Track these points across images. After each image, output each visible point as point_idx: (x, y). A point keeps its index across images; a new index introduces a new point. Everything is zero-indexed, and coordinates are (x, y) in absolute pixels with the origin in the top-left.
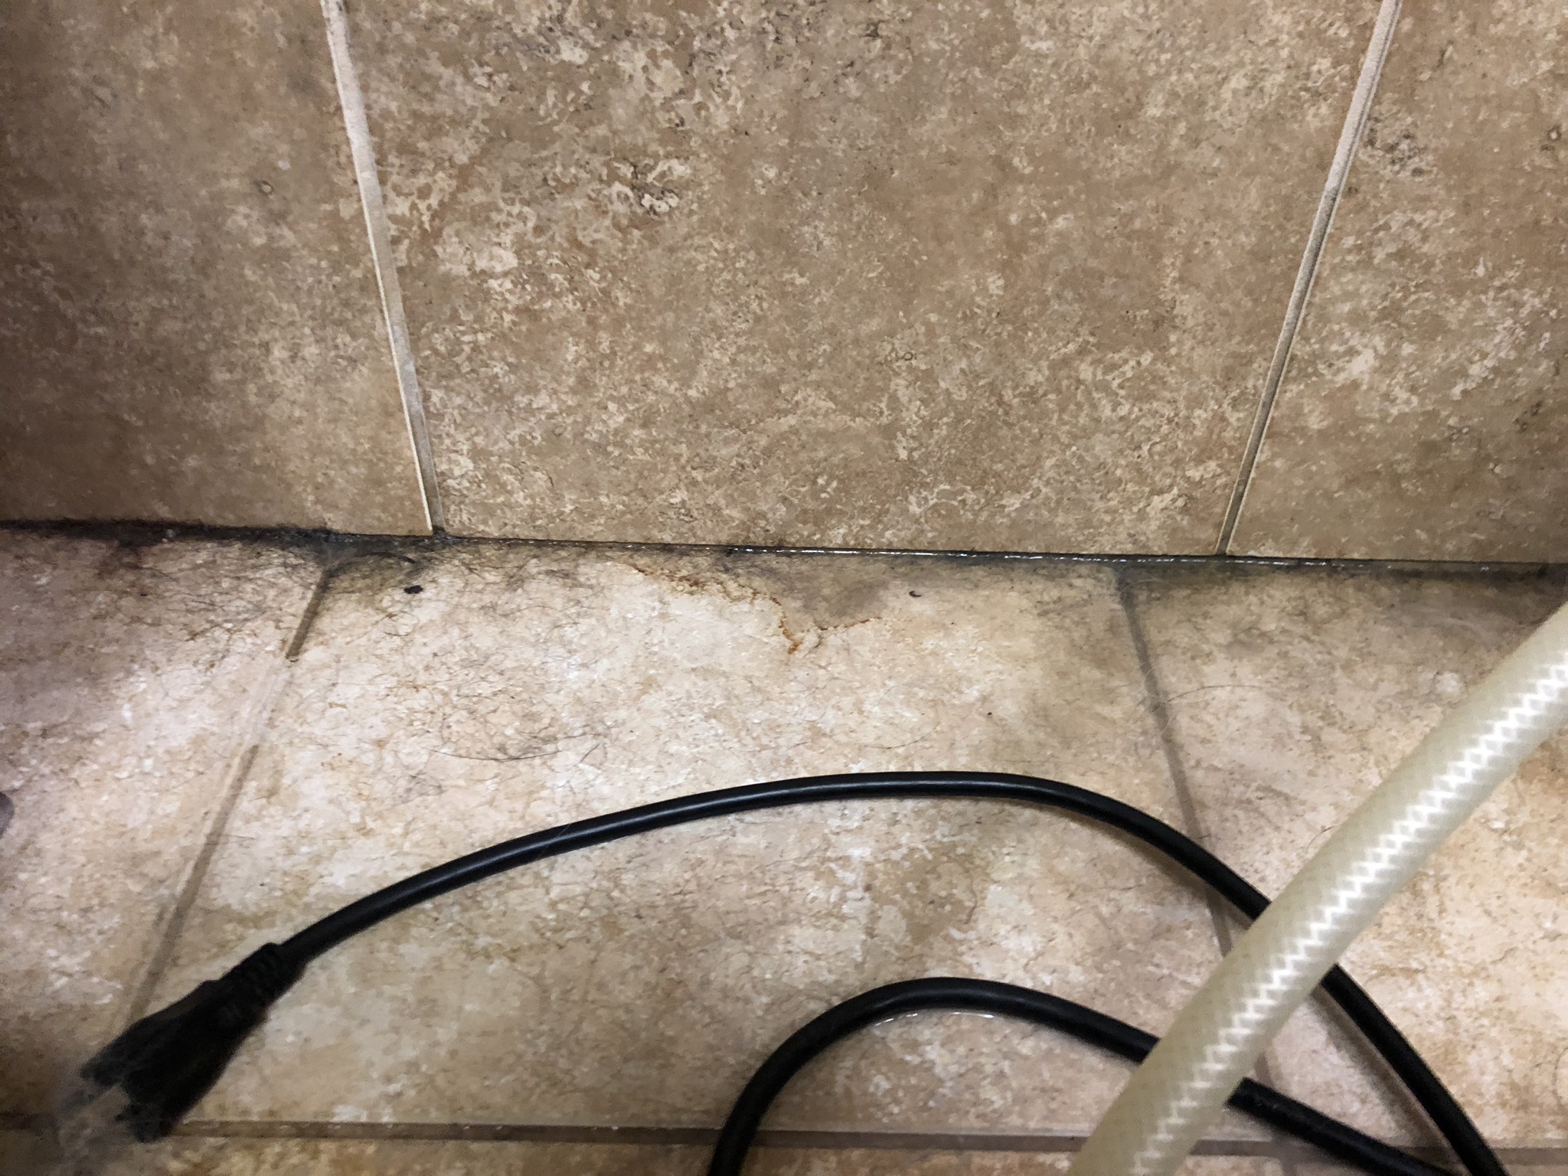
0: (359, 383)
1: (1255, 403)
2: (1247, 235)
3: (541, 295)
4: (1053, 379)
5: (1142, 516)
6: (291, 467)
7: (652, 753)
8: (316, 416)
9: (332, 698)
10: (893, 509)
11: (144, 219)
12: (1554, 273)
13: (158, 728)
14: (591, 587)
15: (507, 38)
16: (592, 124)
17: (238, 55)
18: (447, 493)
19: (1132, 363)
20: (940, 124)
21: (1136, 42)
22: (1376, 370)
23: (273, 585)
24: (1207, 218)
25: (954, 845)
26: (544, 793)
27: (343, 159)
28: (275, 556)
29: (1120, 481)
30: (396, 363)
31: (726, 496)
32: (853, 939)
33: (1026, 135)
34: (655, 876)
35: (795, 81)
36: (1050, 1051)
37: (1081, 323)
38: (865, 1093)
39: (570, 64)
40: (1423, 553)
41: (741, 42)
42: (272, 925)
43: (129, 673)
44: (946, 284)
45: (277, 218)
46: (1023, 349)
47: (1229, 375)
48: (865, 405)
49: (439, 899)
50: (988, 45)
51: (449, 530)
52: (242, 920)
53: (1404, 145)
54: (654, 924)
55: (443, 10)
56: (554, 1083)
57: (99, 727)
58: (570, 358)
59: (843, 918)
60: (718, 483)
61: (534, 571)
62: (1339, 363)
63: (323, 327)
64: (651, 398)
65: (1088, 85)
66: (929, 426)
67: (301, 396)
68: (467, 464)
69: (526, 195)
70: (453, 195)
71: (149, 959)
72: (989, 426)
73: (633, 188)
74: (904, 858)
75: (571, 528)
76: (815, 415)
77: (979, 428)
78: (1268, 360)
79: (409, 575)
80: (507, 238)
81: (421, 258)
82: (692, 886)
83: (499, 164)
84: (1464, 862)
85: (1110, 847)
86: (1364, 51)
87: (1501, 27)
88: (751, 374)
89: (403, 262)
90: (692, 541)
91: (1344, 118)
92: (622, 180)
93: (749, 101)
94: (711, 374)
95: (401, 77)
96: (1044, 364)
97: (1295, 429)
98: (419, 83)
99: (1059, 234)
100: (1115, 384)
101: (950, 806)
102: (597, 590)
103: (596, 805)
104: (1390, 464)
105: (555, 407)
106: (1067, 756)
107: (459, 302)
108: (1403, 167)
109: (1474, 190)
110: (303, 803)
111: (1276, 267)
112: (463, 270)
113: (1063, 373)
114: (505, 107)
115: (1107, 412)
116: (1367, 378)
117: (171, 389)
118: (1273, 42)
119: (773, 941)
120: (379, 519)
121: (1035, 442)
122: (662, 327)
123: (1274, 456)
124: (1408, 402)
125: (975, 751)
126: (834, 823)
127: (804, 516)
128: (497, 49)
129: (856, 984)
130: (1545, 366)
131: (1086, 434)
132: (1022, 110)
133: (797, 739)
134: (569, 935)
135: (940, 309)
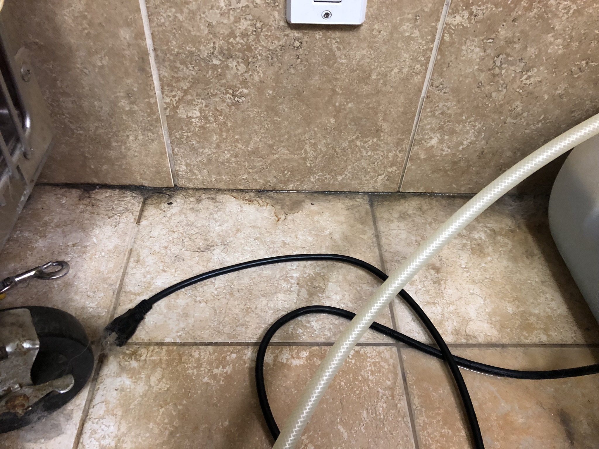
0: (154, 146)
1: (406, 151)
2: (401, 108)
3: (206, 123)
4: (349, 145)
5: (376, 181)
6: (134, 168)
7: (240, 250)
8: (141, 155)
9: (151, 235)
10: (306, 180)
11: (96, 103)
12: (484, 118)
13: (104, 244)
14: (220, 202)
15: (198, 58)
16: (221, 79)
17: (124, 62)
18: (178, 175)
19: (371, 141)
20: (316, 80)
21: (368, 60)
22: (438, 143)
23: (130, 203)
24: (390, 104)
25: (320, 273)
26: (211, 261)
27: (152, 88)
28: (129, 193)
29: (369, 172)
30: (165, 141)
31: (258, 176)
32: (294, 297)
33: (339, 83)
34: (242, 282)
35: (277, 69)
36: (342, 323)
37: (357, 130)
38: (296, 333)
39: (216, 65)
40: (455, 191)
41: (262, 59)
42: (143, 295)
43: (93, 229)
44: (319, 121)
45: (133, 103)
46: (341, 137)
47: (398, 144)
48: (298, 152)
49: (186, 288)
50: (329, 61)
51: (178, 185)
52: (135, 294)
53: (441, 86)
54: (243, 293)
55: (181, 51)
56: (219, 332)
57: (88, 244)
58: (214, 139)
59: (291, 292)
60: (256, 173)
61: (204, 198)
62: (428, 141)
63: (144, 131)
64: (237, 150)
65: (356, 71)
66: (316, 158)
67: (137, 150)
68: (184, 168)
69: (203, 97)
70: (182, 97)
71: (113, 304)
72: (332, 157)
73: (232, 95)
74: (307, 276)
75: (214, 185)
76: (283, 154)
77: (329, 158)
78: (409, 140)
79: (168, 199)
80: (197, 108)
81: (173, 113)
82: (252, 284)
83: (195, 89)
84: (453, 276)
85: (361, 273)
86: (428, 63)
87: (464, 58)
88: (265, 144)
89: (168, 114)
90: (249, 188)
91: (424, 79)
92: (230, 94)
93: (264, 74)
94: (254, 144)
95: (169, 68)
96: (347, 141)
97: (417, 158)
98: (173, 68)
99: (350, 108)
100: (367, 146)
101: (320, 263)
102: (223, 203)
103: (226, 263)
104: (444, 167)
105: (210, 152)
106: (351, 249)
107: (183, 125)
108: (441, 91)
109: (460, 97)
110: (147, 264)
111: (409, 116)
112: (185, 116)
113: (352, 144)
114: (197, 75)
115: (365, 154)
116: (436, 145)
117: (100, 148)
118: (404, 61)
119: (273, 297)
120: (159, 183)
121: (345, 162)
122: (240, 132)
123: (412, 165)
124: (447, 151)
125: (327, 248)
126: (289, 267)
127: (281, 182)
128: (196, 61)
129: (294, 307)
130: (483, 142)
131: (359, 160)
132: (338, 77)
133: (279, 245)
134: (221, 297)
135: (318, 127)
